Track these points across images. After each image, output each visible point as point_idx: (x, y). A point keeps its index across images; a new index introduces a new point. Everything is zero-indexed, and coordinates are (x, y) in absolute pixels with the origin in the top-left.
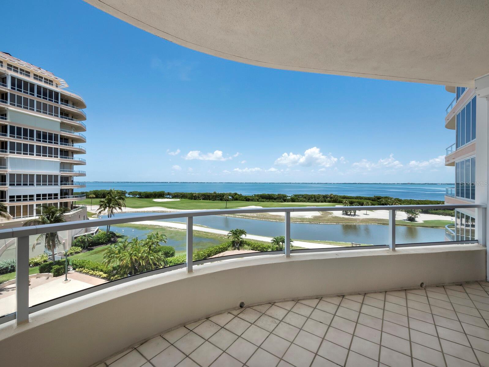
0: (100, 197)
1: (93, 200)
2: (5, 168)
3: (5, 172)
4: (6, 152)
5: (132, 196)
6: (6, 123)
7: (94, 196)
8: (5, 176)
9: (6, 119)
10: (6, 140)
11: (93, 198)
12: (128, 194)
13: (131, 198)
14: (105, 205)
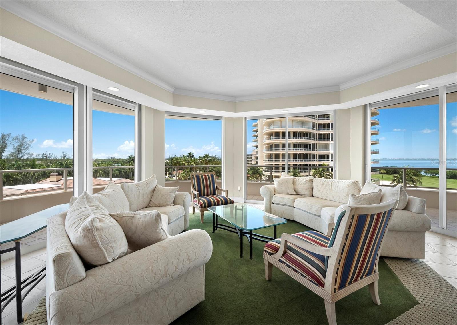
0: (391, 173)
1: (385, 176)
2: (329, 150)
3: (329, 153)
4: (329, 140)
5: (430, 175)
6: (330, 122)
7: (385, 172)
8: (329, 155)
9: (329, 119)
10: (329, 132)
11: (384, 174)
12: (424, 172)
13: (428, 176)
14: (399, 180)
